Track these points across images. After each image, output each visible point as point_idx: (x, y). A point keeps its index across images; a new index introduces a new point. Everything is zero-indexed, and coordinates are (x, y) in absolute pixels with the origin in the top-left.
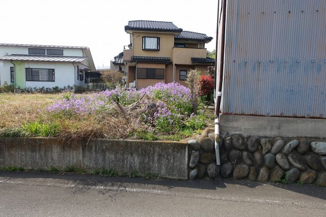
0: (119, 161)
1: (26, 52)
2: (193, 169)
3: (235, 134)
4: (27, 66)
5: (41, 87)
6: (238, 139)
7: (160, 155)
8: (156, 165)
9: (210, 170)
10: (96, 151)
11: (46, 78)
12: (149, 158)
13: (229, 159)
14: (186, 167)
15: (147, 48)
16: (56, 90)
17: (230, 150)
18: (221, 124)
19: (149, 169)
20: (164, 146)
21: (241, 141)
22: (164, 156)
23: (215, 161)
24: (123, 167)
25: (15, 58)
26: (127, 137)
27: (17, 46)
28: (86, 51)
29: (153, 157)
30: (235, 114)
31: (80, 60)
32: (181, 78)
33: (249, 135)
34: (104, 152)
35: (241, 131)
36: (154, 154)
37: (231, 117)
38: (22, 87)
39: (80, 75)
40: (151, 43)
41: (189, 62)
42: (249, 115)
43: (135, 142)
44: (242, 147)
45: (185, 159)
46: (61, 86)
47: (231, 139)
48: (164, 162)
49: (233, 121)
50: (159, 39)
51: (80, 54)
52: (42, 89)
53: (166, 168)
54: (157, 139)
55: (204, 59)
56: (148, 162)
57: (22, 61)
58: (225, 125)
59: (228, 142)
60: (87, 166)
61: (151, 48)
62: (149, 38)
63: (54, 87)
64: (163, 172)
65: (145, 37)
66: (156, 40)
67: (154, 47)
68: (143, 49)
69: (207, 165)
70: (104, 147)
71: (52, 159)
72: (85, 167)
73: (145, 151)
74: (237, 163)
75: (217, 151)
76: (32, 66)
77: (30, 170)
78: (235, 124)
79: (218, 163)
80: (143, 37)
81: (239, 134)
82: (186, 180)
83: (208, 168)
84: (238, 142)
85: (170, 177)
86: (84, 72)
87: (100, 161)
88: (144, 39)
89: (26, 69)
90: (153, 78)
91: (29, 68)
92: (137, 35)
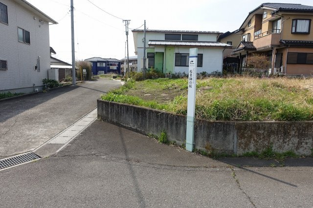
1: (163, 37)
4: (177, 51)
15: (298, 31)
40: (303, 26)
46: (209, 72)
50: (310, 20)
61: (302, 31)
62: (301, 21)
63: (202, 72)
65: (296, 20)
66: (307, 22)
67: (306, 30)
68: (292, 33)
76: (182, 51)
80: (293, 20)
88: (294, 22)
89: (176, 54)
90: (304, 63)
91: (179, 53)
92: (288, 17)
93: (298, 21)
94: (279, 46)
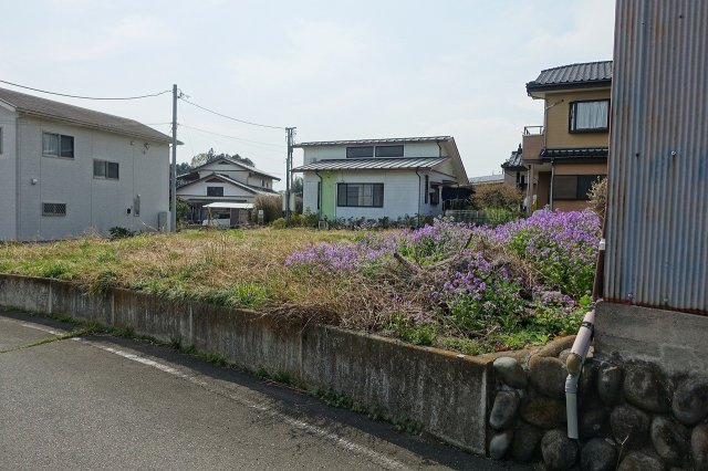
0: (355, 378)
1: (342, 154)
2: (499, 431)
3: (637, 361)
4: (340, 179)
5: (360, 218)
6: (640, 377)
7: (428, 382)
8: (421, 404)
9: (546, 445)
10: (321, 349)
11: (369, 200)
12: (408, 383)
13: (607, 429)
14: (482, 422)
15: (579, 127)
16: (385, 224)
17: (615, 403)
18: (597, 328)
19: (408, 409)
20: (438, 363)
21: (645, 384)
22: (437, 384)
23: (563, 425)
24: (362, 393)
25: (321, 166)
26: (376, 329)
28: (446, 145)
29: (416, 383)
30: (642, 304)
31: (431, 164)
33: (682, 369)
34: (333, 352)
35: (658, 355)
36: (416, 377)
37: (626, 311)
38: (331, 218)
39: (431, 194)
40: (592, 114)
42: (685, 311)
43: (384, 343)
44: (650, 403)
45: (479, 402)
46: (394, 217)
47: (621, 374)
48: (436, 399)
49: (631, 321)
51: (435, 151)
53: (441, 415)
54: (429, 344)
56: (407, 391)
57: (332, 171)
58: (609, 331)
59: (605, 379)
60: (308, 376)
61: (592, 126)
62: (586, 104)
63: (382, 217)
64: (434, 422)
65: (576, 103)
66: (604, 105)
67: (600, 123)
68: (570, 132)
69: (541, 430)
70: (334, 345)
71: (262, 353)
72: (305, 379)
73: (401, 367)
74: (629, 447)
75: (571, 399)
76: (348, 179)
77: (233, 366)
78: (638, 333)
79: (572, 433)
80: (571, 104)
81: (650, 363)
82: (480, 456)
83: (544, 440)
84: (639, 387)
85: (449, 439)
86: (441, 188)
87: (327, 373)
88: (573, 107)
89: (339, 184)
91: (343, 184)
92: (559, 99)
93: (579, 104)
94: (540, 161)
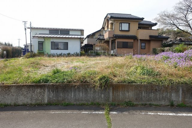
1: (48, 32)
4: (52, 40)
11: (62, 48)
15: (122, 29)
27: (43, 29)
32: (142, 48)
38: (50, 53)
40: (125, 27)
41: (148, 38)
46: (72, 53)
50: (129, 24)
52: (61, 54)
55: (157, 36)
61: (125, 30)
62: (124, 24)
63: (68, 53)
65: (121, 23)
66: (128, 24)
67: (127, 29)
68: (120, 30)
76: (55, 41)
80: (120, 23)
88: (121, 24)
89: (51, 42)
90: (127, 47)
91: (53, 42)
92: (117, 22)
94: (113, 38)
